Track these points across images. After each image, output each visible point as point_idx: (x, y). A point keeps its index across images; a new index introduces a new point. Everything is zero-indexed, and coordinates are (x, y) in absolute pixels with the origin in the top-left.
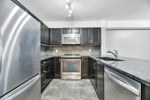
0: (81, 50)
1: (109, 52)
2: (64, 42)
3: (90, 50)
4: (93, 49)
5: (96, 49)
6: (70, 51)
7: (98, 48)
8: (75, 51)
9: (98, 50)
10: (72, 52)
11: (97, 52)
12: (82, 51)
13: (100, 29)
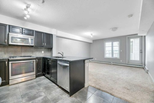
0: (33, 52)
1: (59, 53)
2: (12, 42)
3: (43, 52)
4: (45, 51)
5: (49, 51)
6: (19, 53)
7: (50, 50)
8: (26, 53)
9: (50, 52)
10: (21, 54)
11: (49, 54)
12: (35, 53)
13: (52, 35)
